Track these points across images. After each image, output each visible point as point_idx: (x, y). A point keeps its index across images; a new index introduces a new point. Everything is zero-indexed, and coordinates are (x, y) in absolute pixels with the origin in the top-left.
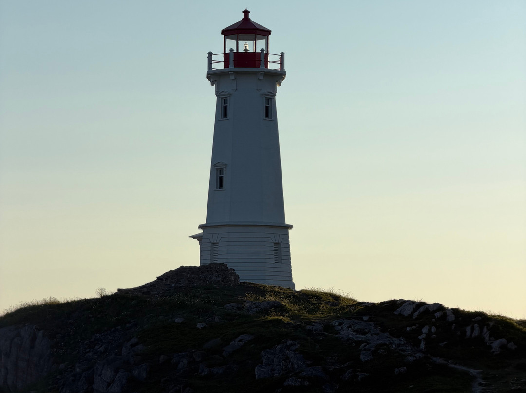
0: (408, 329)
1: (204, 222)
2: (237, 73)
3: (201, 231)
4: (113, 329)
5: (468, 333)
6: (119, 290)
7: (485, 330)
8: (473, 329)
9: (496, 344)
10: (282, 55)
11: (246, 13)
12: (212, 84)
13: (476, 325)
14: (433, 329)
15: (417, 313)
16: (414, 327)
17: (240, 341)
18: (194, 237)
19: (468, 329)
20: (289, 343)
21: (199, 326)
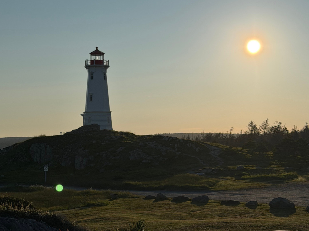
0: (171, 145)
1: (85, 111)
2: (96, 66)
3: (84, 113)
4: (71, 145)
5: (188, 146)
6: (67, 132)
7: (193, 145)
8: (189, 145)
9: (197, 149)
10: (108, 60)
11: (97, 48)
12: (86, 69)
13: (190, 144)
14: (178, 145)
15: (170, 140)
16: (172, 144)
17: (121, 149)
18: (81, 115)
19: (188, 145)
20: (138, 149)
21: (102, 144)
